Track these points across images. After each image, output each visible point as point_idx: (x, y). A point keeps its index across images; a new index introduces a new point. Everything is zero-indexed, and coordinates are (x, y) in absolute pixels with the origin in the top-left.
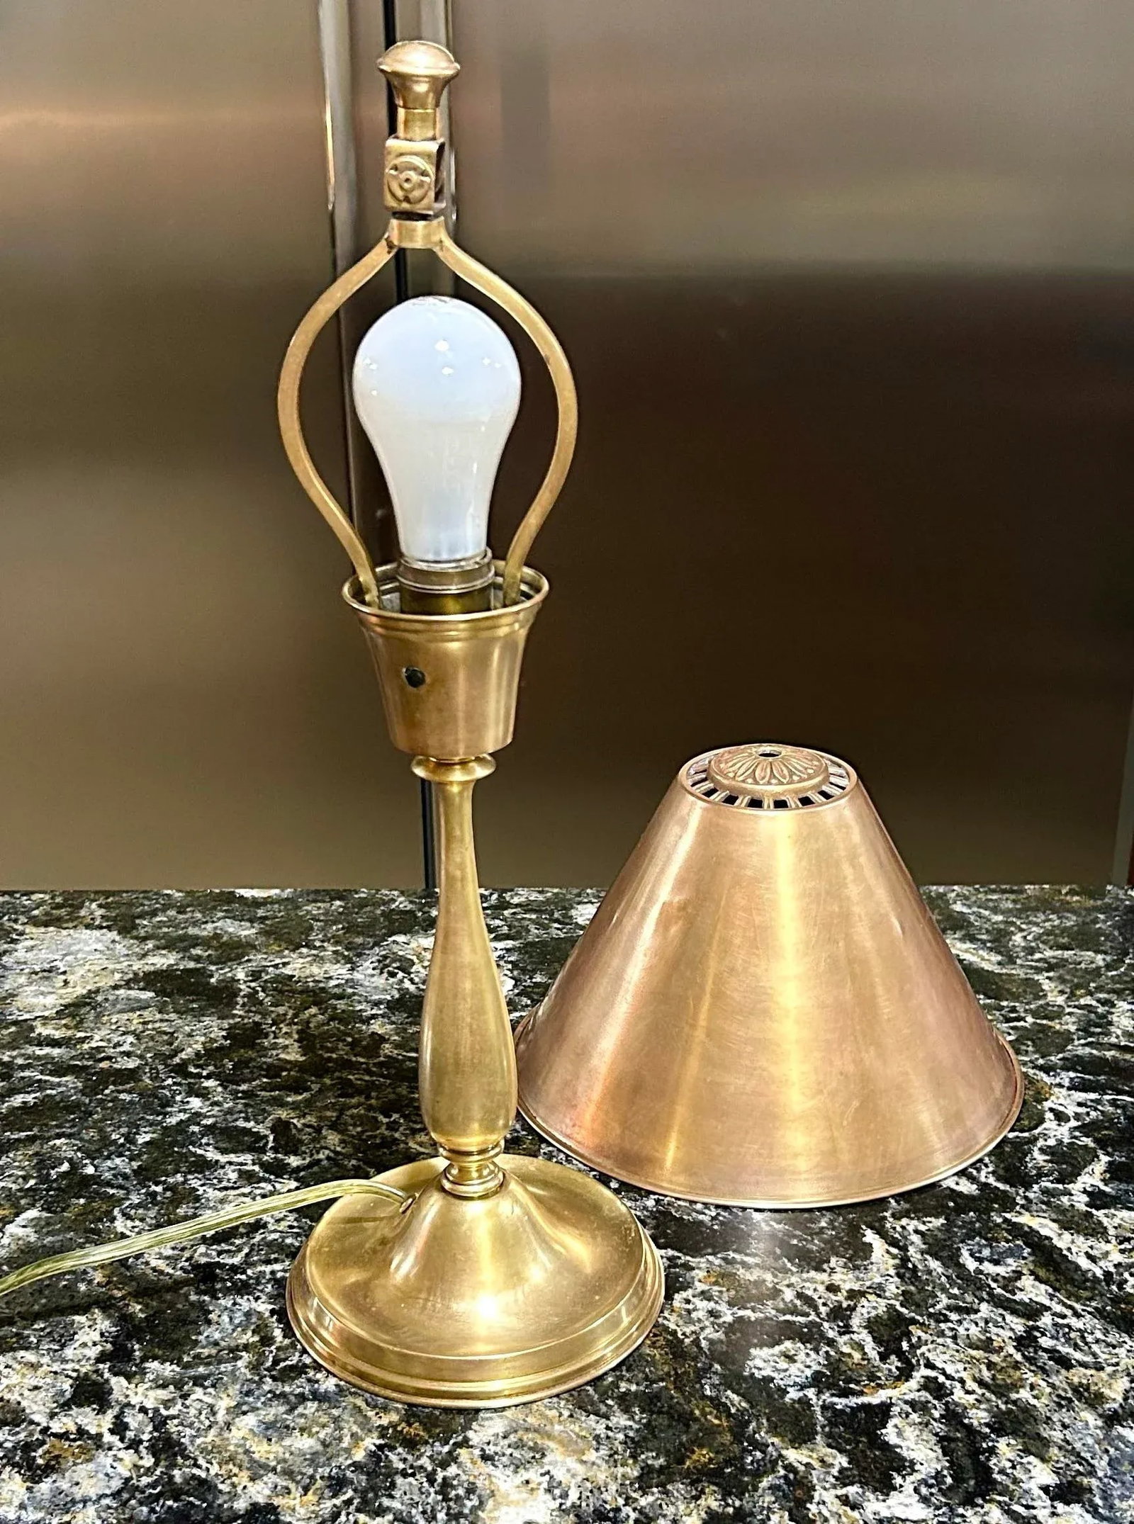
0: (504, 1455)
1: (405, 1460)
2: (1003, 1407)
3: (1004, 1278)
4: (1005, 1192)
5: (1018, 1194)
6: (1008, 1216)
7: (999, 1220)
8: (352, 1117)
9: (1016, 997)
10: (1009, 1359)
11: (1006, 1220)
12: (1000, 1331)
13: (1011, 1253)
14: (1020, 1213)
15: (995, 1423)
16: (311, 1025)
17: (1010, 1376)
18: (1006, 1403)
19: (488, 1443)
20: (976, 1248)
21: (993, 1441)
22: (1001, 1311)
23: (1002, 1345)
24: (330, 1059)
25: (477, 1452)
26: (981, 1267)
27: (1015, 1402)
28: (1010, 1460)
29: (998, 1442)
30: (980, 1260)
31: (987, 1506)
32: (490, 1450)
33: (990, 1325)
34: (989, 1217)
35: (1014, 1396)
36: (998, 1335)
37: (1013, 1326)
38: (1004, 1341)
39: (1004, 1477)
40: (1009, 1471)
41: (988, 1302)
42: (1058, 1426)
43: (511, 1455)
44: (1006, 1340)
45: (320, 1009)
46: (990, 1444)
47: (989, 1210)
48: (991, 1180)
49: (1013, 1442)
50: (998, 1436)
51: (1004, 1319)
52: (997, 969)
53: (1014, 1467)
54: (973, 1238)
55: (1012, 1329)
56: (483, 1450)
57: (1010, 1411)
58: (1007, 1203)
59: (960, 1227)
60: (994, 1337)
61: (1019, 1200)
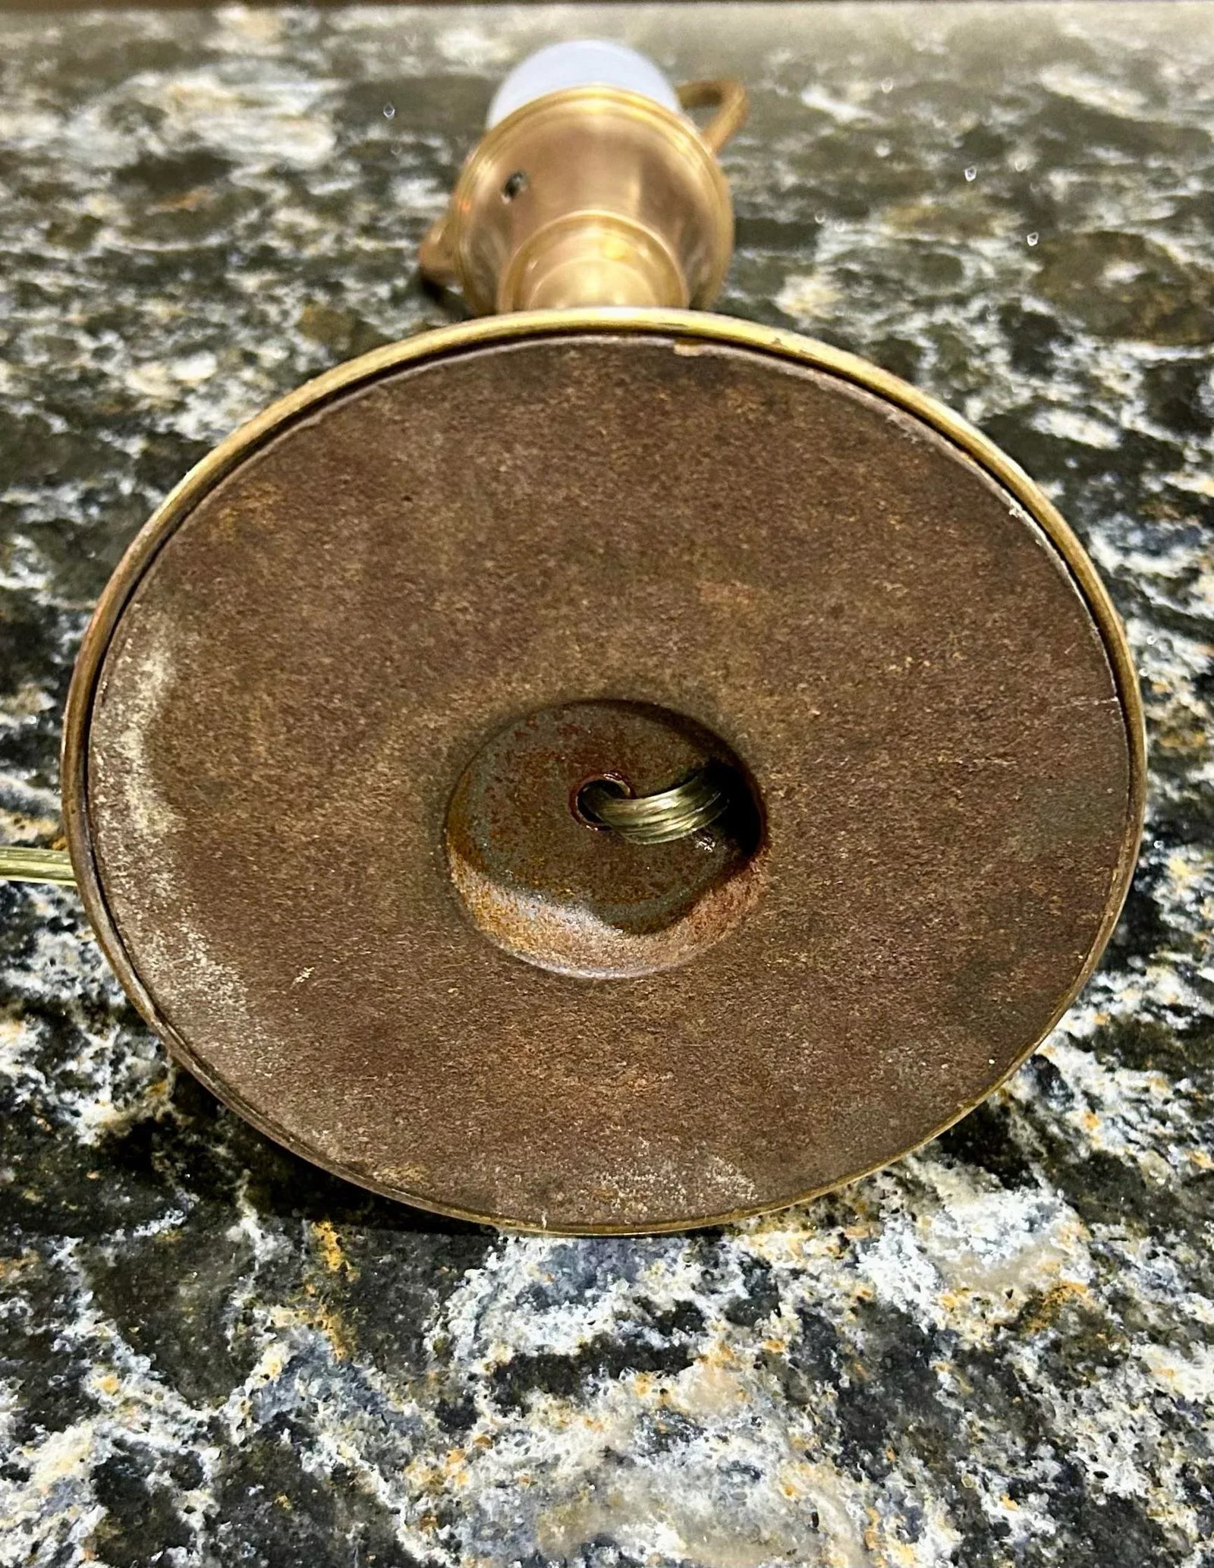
2: (1175, 796)
3: (1169, 579)
4: (1165, 444)
5: (1185, 447)
6: (1171, 479)
7: (1155, 487)
9: (1172, 152)
10: (1182, 714)
11: (1169, 488)
12: (1166, 667)
13: (1178, 538)
14: (1190, 476)
15: (1160, 823)
17: (1184, 743)
18: (1180, 788)
20: (1117, 533)
21: (1158, 854)
22: (1164, 633)
23: (1169, 690)
26: (1128, 564)
27: (1197, 787)
28: (1193, 889)
29: (1166, 856)
30: (1126, 551)
31: (1152, 972)
33: (1146, 657)
34: (1140, 483)
35: (1195, 776)
36: (1160, 674)
37: (1187, 658)
38: (1171, 684)
39: (1182, 919)
40: (1191, 908)
41: (1142, 618)
44: (1176, 682)
46: (1154, 861)
47: (1136, 472)
48: (1143, 426)
49: (1195, 855)
50: (1167, 846)
51: (1171, 647)
52: (1138, 115)
53: (1200, 900)
54: (1111, 515)
55: (1186, 664)
57: (1187, 804)
58: (1170, 459)
59: (1087, 500)
60: (1154, 678)
61: (1192, 457)
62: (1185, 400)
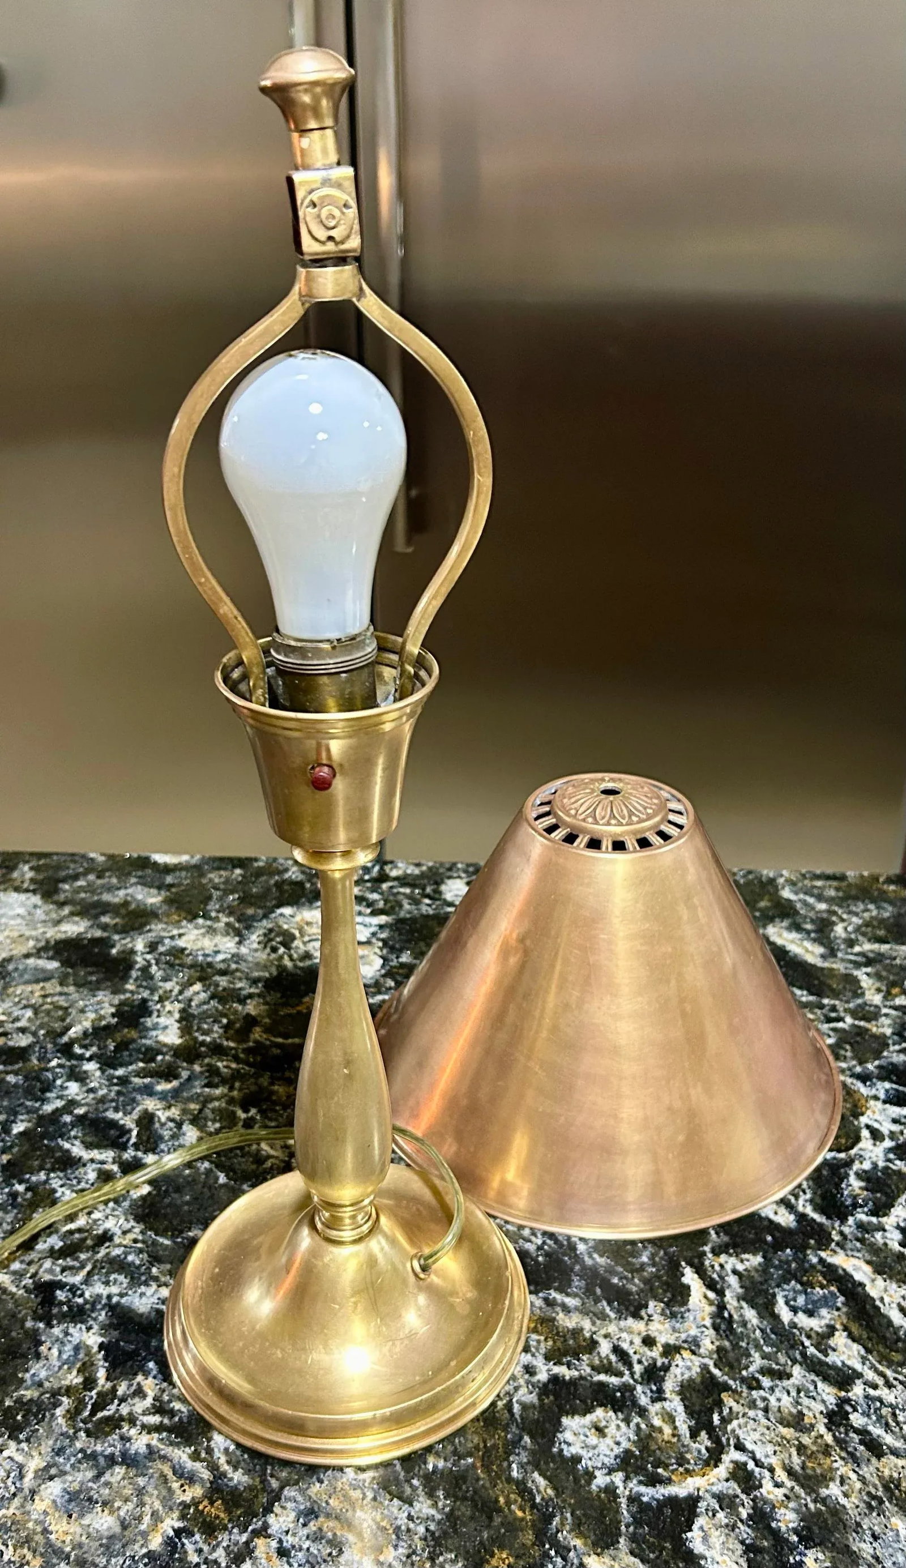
0: (301, 1549)
1: (200, 1551)
2: (811, 1506)
3: (818, 1334)
4: (821, 1225)
5: (833, 1228)
6: (823, 1254)
7: (815, 1260)
8: (213, 1111)
9: (835, 994)
10: (819, 1441)
11: (822, 1261)
12: (813, 1403)
13: (826, 1302)
14: (835, 1252)
15: (803, 1528)
16: (193, 1004)
17: (819, 1464)
18: (815, 1501)
19: (287, 1532)
20: (791, 1295)
21: (800, 1554)
22: (813, 1377)
23: (814, 1421)
24: (203, 1043)
25: (274, 1544)
26: (796, 1320)
27: (824, 1501)
29: (805, 1555)
30: (795, 1310)
32: (289, 1541)
33: (802, 1394)
34: (805, 1255)
35: (824, 1492)
36: (809, 1408)
37: (825, 1397)
38: (815, 1417)
41: (801, 1364)
42: (868, 1538)
43: (308, 1549)
44: (817, 1415)
45: (204, 986)
46: (798, 1558)
47: (805, 1247)
48: (809, 1210)
49: (821, 1556)
50: (806, 1548)
51: (816, 1387)
52: (819, 963)
54: (788, 1282)
55: (823, 1401)
56: (280, 1541)
57: (819, 1512)
58: (823, 1239)
59: (776, 1267)
60: (805, 1411)
61: (836, 1237)
62: (834, 1191)
